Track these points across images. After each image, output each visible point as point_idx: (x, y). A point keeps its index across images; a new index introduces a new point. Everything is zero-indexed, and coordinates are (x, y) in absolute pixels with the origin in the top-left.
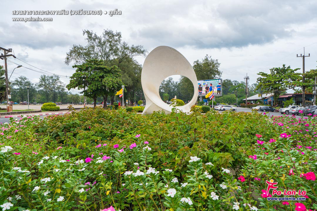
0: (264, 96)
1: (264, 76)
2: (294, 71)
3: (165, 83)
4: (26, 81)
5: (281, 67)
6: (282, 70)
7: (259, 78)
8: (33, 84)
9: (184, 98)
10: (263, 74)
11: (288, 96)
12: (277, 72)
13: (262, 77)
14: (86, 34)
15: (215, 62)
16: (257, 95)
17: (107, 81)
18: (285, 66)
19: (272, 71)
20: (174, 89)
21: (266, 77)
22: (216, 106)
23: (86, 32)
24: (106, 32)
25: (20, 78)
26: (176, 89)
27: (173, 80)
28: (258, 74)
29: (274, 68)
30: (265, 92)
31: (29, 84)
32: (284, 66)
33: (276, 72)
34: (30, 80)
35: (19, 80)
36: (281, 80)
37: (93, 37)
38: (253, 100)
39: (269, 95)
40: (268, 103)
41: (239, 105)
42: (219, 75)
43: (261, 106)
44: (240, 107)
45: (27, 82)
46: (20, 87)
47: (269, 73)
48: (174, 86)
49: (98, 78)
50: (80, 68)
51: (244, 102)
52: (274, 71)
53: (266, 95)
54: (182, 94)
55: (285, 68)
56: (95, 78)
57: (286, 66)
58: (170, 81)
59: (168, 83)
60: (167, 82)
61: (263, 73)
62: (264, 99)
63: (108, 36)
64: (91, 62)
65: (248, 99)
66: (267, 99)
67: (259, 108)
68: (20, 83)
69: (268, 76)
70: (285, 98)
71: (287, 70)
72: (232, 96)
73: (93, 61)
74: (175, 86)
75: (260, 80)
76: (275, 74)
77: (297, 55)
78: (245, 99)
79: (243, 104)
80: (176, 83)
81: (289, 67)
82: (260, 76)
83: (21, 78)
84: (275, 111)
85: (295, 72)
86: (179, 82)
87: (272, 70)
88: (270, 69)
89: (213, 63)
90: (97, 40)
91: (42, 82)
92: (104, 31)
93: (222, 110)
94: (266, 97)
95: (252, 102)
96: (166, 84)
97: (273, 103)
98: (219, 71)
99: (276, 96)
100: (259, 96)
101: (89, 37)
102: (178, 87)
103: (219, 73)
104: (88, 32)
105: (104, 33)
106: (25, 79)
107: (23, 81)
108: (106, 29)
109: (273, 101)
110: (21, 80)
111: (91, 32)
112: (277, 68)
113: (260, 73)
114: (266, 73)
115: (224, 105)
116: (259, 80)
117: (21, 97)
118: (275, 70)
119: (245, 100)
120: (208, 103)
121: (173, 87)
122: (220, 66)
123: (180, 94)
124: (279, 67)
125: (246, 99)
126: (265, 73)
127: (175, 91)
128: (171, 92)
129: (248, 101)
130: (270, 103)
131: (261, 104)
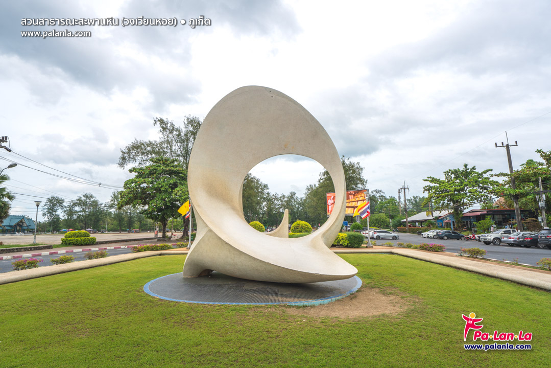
0: (436, 214)
1: (436, 183)
2: (484, 174)
3: (286, 199)
4: (92, 200)
5: (462, 168)
6: (462, 172)
7: (426, 187)
8: (101, 204)
9: (313, 221)
10: (433, 180)
11: (480, 213)
12: (456, 176)
13: (432, 185)
14: (158, 123)
15: (356, 166)
16: (425, 213)
17: (180, 192)
18: (468, 167)
19: (448, 175)
20: (298, 208)
21: (438, 185)
22: (364, 232)
23: (159, 120)
24: (188, 119)
25: (84, 196)
26: (301, 208)
27: (296, 195)
28: (425, 180)
29: (450, 170)
30: (438, 208)
31: (95, 204)
32: (466, 166)
33: (453, 176)
34: (97, 199)
35: (83, 198)
36: (463, 190)
37: (168, 127)
38: (418, 221)
39: (444, 213)
40: (444, 224)
41: (395, 228)
42: (363, 184)
43: (438, 231)
44: (398, 231)
45: (94, 202)
46: (83, 208)
47: (443, 178)
48: (297, 203)
49: (167, 187)
50: (140, 172)
51: (404, 224)
52: (450, 174)
53: (439, 212)
54: (310, 215)
55: (468, 169)
56: (161, 187)
57: (470, 167)
58: (292, 197)
59: (290, 200)
60: (288, 198)
61: (433, 178)
62: (437, 218)
63: (192, 126)
64: (157, 162)
65: (410, 219)
66: (442, 219)
67: (435, 233)
68: (83, 203)
69: (441, 182)
70: (472, 216)
71: (470, 173)
72: (380, 216)
73: (160, 161)
74: (300, 204)
75: (428, 190)
76: (453, 179)
77: (496, 144)
78: (405, 220)
79: (402, 227)
80: (301, 200)
81: (474, 168)
82: (428, 183)
83: (86, 196)
84: (463, 238)
85: (485, 176)
86: (305, 198)
87: (446, 173)
88: (444, 172)
89: (353, 166)
90: (175, 133)
91: (114, 201)
92: (186, 119)
93: (375, 237)
94: (440, 215)
95: (417, 224)
96: (286, 202)
97: (454, 225)
98: (362, 178)
99: (458, 214)
100: (428, 215)
101: (163, 127)
102: (303, 205)
103: (362, 182)
104: (161, 121)
105: (186, 122)
106: (92, 197)
107: (88, 201)
108: (187, 116)
109: (453, 222)
110: (85, 198)
111: (165, 120)
112: (455, 170)
113: (428, 178)
114: (438, 179)
115: (376, 229)
116: (426, 190)
117: (84, 222)
118: (452, 173)
119: (405, 222)
120: (349, 227)
121: (297, 206)
122: (363, 172)
123: (307, 215)
124: (458, 169)
125: (407, 220)
126: (435, 178)
127: (299, 211)
128: (294, 212)
129: (409, 222)
130: (448, 225)
131: (433, 227)
